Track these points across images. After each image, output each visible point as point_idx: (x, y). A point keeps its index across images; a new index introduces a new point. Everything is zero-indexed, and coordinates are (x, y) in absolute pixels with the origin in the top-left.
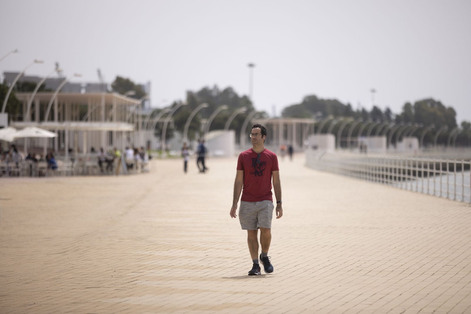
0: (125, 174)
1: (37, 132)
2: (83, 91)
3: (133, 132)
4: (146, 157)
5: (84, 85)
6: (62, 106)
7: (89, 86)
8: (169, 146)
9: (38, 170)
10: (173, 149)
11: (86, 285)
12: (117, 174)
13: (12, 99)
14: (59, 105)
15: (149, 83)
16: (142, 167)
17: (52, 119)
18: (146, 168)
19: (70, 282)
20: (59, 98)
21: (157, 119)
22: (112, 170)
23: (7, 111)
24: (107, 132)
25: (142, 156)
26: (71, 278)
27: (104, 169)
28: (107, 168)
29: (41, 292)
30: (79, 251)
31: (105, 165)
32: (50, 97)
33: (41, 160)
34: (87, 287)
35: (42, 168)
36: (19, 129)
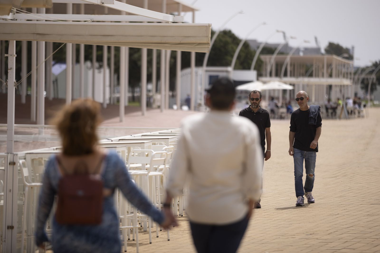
0: (346, 118)
1: (279, 85)
2: (301, 54)
3: (351, 86)
4: (362, 106)
5: (302, 49)
6: (293, 65)
7: (306, 50)
8: (373, 97)
9: (279, 114)
10: (375, 99)
11: (369, 202)
12: (340, 118)
13: (259, 60)
14: (291, 65)
15: (353, 48)
16: (359, 113)
17: (285, 75)
18: (361, 114)
19: (354, 199)
20: (291, 59)
21: (363, 76)
22: (335, 115)
23: (255, 69)
24: (327, 86)
25: (360, 105)
26: (354, 197)
27: (330, 114)
28: (332, 113)
29: (337, 206)
30: (347, 176)
31: (330, 111)
32: (285, 59)
33: (282, 107)
34: (371, 204)
35: (282, 113)
36: (264, 83)
